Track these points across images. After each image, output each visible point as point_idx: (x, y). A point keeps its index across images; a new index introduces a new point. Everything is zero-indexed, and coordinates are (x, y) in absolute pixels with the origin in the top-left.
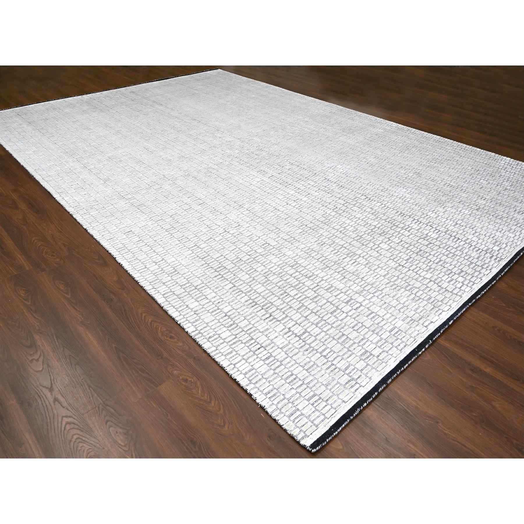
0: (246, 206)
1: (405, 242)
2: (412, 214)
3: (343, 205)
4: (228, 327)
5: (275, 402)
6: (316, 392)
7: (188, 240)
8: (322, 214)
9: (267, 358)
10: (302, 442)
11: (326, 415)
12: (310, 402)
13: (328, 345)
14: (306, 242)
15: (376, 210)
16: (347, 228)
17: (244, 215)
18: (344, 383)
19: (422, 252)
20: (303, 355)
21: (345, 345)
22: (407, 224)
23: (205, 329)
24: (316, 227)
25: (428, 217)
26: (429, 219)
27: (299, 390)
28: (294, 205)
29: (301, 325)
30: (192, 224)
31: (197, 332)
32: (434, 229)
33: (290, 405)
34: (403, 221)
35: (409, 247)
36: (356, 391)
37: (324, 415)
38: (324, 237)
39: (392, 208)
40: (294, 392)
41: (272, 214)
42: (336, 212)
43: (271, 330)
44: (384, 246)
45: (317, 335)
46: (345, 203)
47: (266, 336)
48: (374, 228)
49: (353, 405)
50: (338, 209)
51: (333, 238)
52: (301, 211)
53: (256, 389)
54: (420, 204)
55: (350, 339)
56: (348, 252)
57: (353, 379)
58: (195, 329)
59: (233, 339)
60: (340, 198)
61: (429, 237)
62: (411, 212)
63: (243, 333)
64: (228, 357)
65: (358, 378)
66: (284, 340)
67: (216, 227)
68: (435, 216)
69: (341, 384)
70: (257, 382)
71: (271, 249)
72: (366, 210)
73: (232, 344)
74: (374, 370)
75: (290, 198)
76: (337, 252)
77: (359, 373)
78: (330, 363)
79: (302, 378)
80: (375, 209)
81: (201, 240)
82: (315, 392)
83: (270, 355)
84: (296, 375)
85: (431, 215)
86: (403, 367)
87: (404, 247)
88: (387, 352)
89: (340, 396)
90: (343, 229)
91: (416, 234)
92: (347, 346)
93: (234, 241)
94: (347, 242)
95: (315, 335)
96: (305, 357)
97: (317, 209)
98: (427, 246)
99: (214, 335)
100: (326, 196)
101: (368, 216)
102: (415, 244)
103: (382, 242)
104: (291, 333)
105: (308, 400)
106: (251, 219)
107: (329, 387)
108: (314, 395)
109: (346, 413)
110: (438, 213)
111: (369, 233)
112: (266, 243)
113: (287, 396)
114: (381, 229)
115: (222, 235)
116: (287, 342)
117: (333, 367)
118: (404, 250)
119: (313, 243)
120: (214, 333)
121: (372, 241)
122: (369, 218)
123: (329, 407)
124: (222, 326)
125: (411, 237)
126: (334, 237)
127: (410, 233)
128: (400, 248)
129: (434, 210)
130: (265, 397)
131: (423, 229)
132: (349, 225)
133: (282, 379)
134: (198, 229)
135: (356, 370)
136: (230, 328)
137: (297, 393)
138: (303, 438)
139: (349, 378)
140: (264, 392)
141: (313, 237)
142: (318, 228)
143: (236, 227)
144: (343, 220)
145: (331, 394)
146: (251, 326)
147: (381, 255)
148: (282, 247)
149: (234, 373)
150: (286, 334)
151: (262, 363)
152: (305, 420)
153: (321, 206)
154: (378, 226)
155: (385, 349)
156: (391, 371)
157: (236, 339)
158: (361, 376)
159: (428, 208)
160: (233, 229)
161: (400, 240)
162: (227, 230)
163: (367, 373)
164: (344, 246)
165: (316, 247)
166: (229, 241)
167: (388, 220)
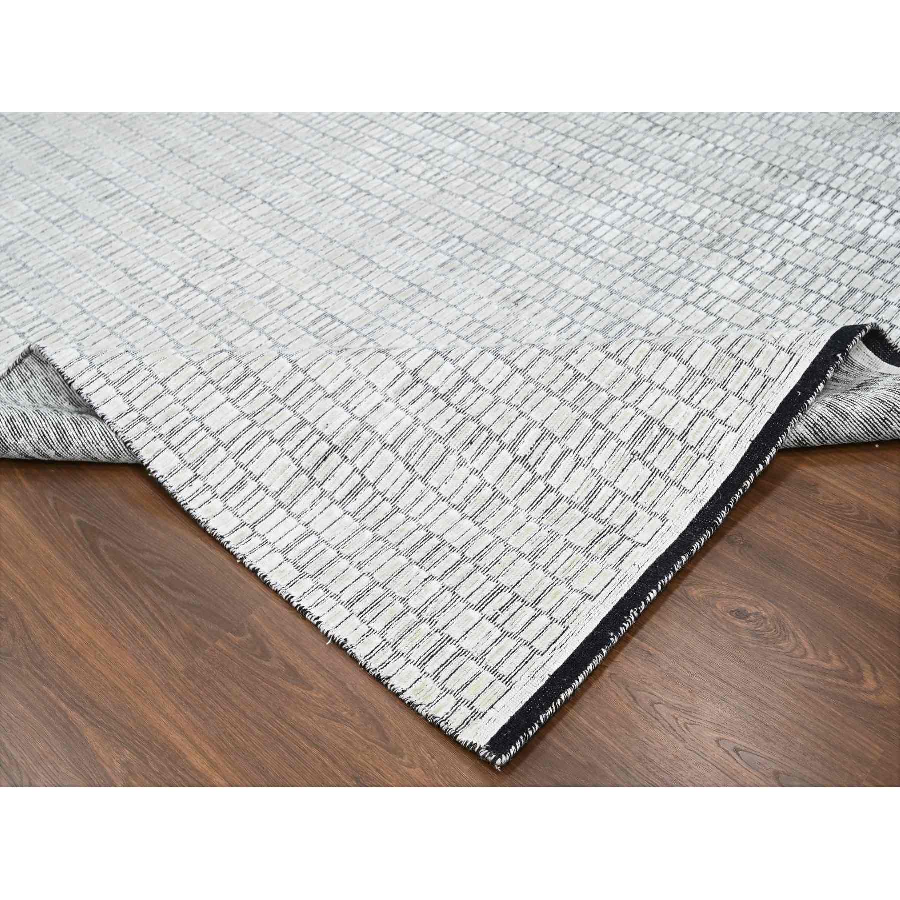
0: (259, 191)
1: (798, 267)
2: (809, 166)
3: (580, 156)
4: (229, 389)
5: (378, 626)
6: (503, 581)
7: (53, 329)
8: (511, 194)
9: (353, 494)
10: (465, 737)
11: (537, 645)
12: (484, 612)
13: (533, 415)
14: (459, 299)
15: (687, 164)
16: (597, 234)
17: (252, 222)
18: (585, 544)
19: (859, 295)
20: (461, 464)
21: (585, 409)
22: (796, 203)
23: (160, 405)
24: (494, 239)
25: (859, 170)
26: (864, 179)
27: (451, 582)
28: (418, 170)
29: (450, 356)
30: (72, 270)
31: (134, 415)
32: (885, 212)
33: (425, 628)
34: (781, 194)
35: (812, 281)
36: (622, 560)
37: (529, 644)
38: (522, 275)
39: (739, 150)
40: (435, 586)
41: (348, 208)
42: (557, 182)
43: (360, 384)
44: (727, 287)
45: (499, 388)
46: (587, 151)
47: (346, 406)
48: (688, 227)
49: (615, 603)
50: (565, 171)
51: (551, 273)
52: (442, 190)
53: (321, 592)
54: (828, 130)
55: (600, 390)
56: (606, 322)
57: (611, 529)
58: (126, 407)
59: (245, 431)
60: (567, 136)
61: (872, 242)
62: (804, 159)
63: (277, 406)
64: (233, 502)
65: (629, 521)
66: (399, 414)
67: (153, 274)
68: (881, 168)
69: (577, 548)
70: (321, 571)
71: (343, 335)
72: (657, 168)
73: (242, 452)
74: (674, 490)
75: (404, 148)
76: (569, 326)
77: (630, 507)
78: (540, 486)
79: (457, 545)
80: (684, 160)
81: (99, 326)
82: (500, 579)
83: (359, 478)
84: (440, 537)
85: (870, 166)
86: (761, 460)
87: (794, 283)
88: (712, 415)
89: (575, 585)
90: (585, 238)
91: (830, 236)
92: (590, 409)
93: (214, 320)
94: (600, 286)
95: (493, 386)
96: (465, 471)
97: (497, 178)
98: (871, 272)
99: (186, 422)
100: (521, 132)
101: (663, 186)
102: (830, 271)
103: (720, 274)
104: (420, 387)
105: (480, 608)
106: (274, 234)
107: (542, 561)
108: (499, 590)
109: (596, 629)
110: (889, 155)
111: (672, 246)
112: (326, 315)
113: (414, 603)
114: (712, 228)
115: (172, 298)
116: (409, 421)
117: (552, 497)
118: (798, 294)
119: (486, 301)
120: (186, 414)
121: (685, 273)
122: (667, 194)
123: (544, 620)
124: (211, 388)
125: (813, 244)
126: (557, 269)
127: (808, 234)
128: (781, 288)
129: (877, 147)
130: (348, 614)
131: (848, 214)
132: (603, 223)
133: (398, 553)
134: (90, 285)
135: (619, 498)
136: (234, 395)
137: (444, 589)
138: (466, 723)
139: (601, 528)
140: (343, 599)
141: (484, 277)
142: (502, 244)
143: (222, 266)
144: (584, 208)
145: (549, 581)
146: (300, 377)
147: (720, 320)
148: (380, 323)
149: (251, 553)
150: (405, 392)
151: (337, 511)
152: (472, 667)
153: (506, 165)
154: (698, 219)
155: (704, 405)
156: (724, 484)
157: (255, 431)
158: (635, 514)
159: (855, 142)
160: (211, 273)
161: (778, 261)
162: (191, 281)
163: (654, 504)
164: (593, 299)
165: (495, 311)
166: (197, 320)
167: (730, 195)
